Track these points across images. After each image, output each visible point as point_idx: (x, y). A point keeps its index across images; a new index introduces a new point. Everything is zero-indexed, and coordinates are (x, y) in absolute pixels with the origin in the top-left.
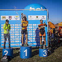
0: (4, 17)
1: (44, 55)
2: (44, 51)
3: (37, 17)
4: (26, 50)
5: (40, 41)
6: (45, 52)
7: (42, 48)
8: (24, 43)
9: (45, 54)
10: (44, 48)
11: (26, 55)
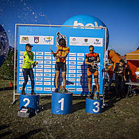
0: (25, 38)
1: (94, 110)
2: (94, 104)
3: (86, 40)
4: (63, 99)
5: (89, 85)
6: (97, 104)
7: (92, 97)
8: (59, 87)
9: (96, 109)
11: (62, 109)
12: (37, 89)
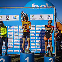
10: (50, 55)
12: (9, 51)
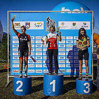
1: (85, 91)
2: (85, 85)
3: (74, 24)
4: (54, 81)
6: (87, 85)
9: (87, 90)
11: (54, 90)
